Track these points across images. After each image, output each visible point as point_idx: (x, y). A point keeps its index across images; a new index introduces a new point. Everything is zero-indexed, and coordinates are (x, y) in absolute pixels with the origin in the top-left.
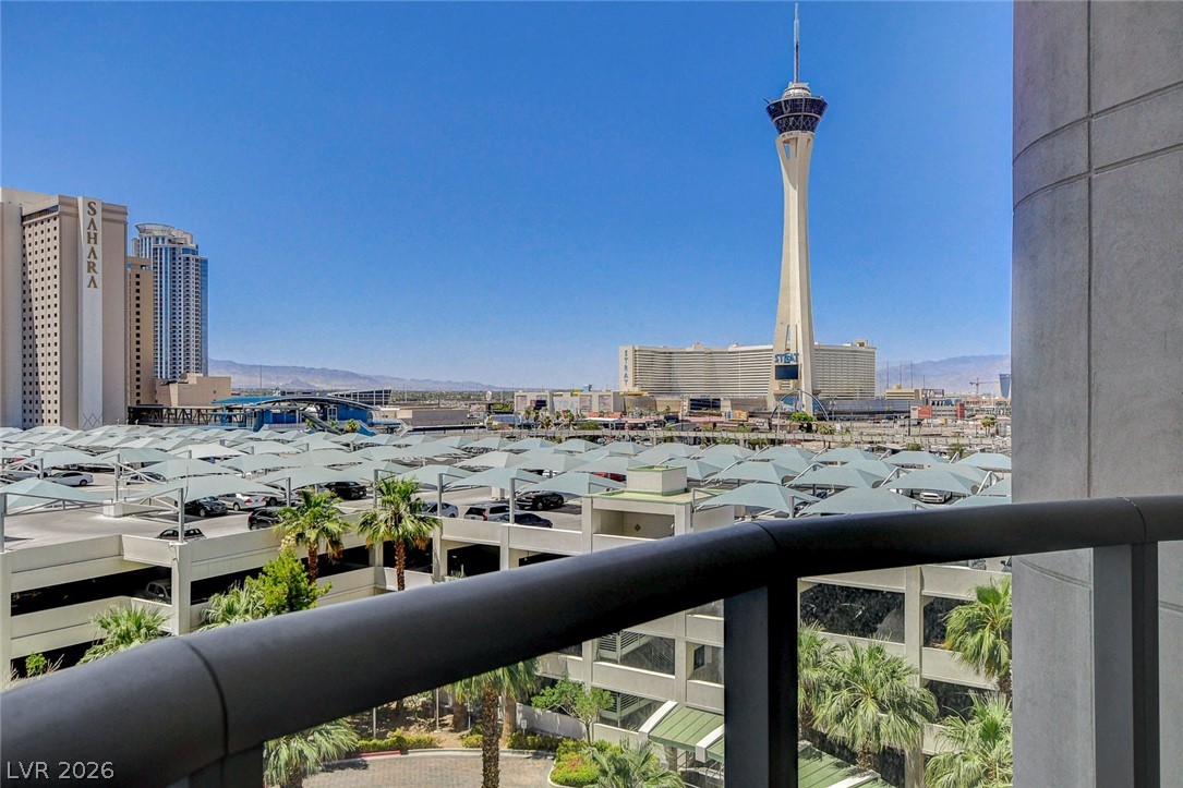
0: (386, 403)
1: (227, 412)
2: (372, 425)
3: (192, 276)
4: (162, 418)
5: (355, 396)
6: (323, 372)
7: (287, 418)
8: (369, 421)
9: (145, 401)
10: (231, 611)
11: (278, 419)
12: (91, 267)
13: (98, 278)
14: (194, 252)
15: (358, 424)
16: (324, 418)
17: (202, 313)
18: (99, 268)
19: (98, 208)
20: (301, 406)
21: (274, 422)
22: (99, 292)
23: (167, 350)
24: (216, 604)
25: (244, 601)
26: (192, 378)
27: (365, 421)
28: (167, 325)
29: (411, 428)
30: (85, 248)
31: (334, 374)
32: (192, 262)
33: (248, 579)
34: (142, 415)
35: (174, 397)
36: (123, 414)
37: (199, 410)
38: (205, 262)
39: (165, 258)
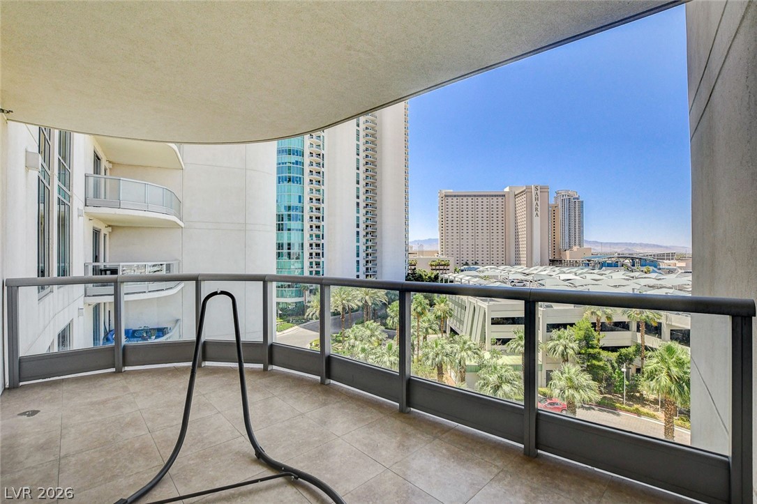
0: (672, 259)
1: (587, 262)
2: (660, 269)
3: (577, 208)
4: (562, 263)
5: (654, 256)
6: (641, 245)
7: (614, 265)
8: (658, 267)
9: (557, 258)
10: (560, 337)
11: (609, 265)
12: (536, 209)
13: (539, 214)
14: (578, 199)
15: (651, 268)
16: (633, 265)
17: (581, 223)
18: (539, 210)
19: (539, 188)
20: (622, 260)
21: (608, 266)
22: (539, 218)
23: (567, 237)
24: (555, 333)
25: (566, 334)
26: (575, 248)
27: (656, 267)
28: (567, 228)
29: (683, 271)
30: (534, 203)
31: (647, 245)
32: (577, 203)
33: (568, 326)
34: (553, 262)
35: (568, 256)
36: (548, 262)
37: (576, 261)
38: (582, 202)
39: (567, 202)
